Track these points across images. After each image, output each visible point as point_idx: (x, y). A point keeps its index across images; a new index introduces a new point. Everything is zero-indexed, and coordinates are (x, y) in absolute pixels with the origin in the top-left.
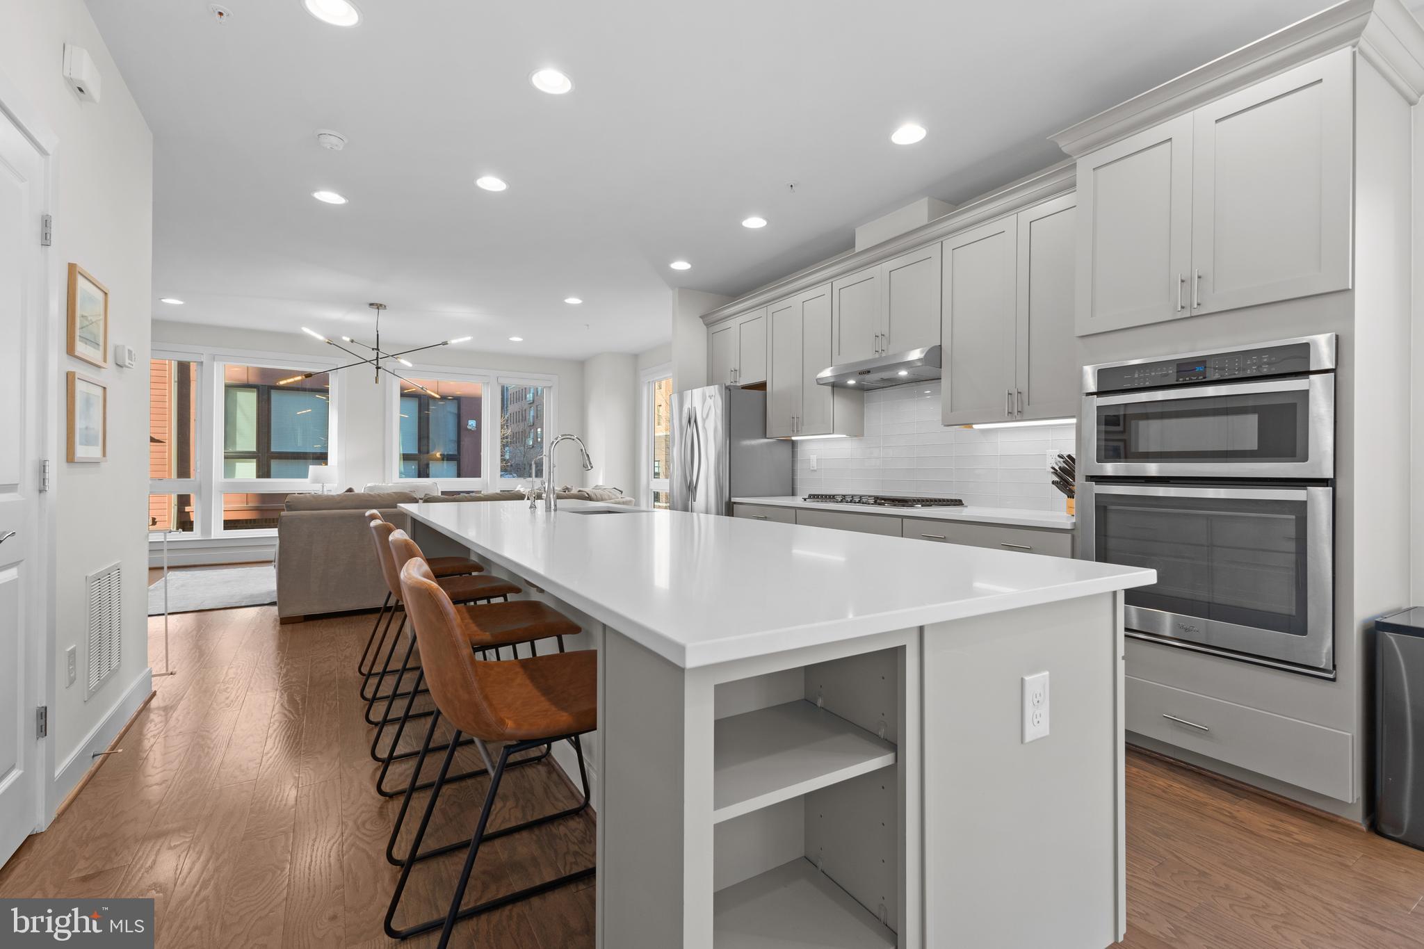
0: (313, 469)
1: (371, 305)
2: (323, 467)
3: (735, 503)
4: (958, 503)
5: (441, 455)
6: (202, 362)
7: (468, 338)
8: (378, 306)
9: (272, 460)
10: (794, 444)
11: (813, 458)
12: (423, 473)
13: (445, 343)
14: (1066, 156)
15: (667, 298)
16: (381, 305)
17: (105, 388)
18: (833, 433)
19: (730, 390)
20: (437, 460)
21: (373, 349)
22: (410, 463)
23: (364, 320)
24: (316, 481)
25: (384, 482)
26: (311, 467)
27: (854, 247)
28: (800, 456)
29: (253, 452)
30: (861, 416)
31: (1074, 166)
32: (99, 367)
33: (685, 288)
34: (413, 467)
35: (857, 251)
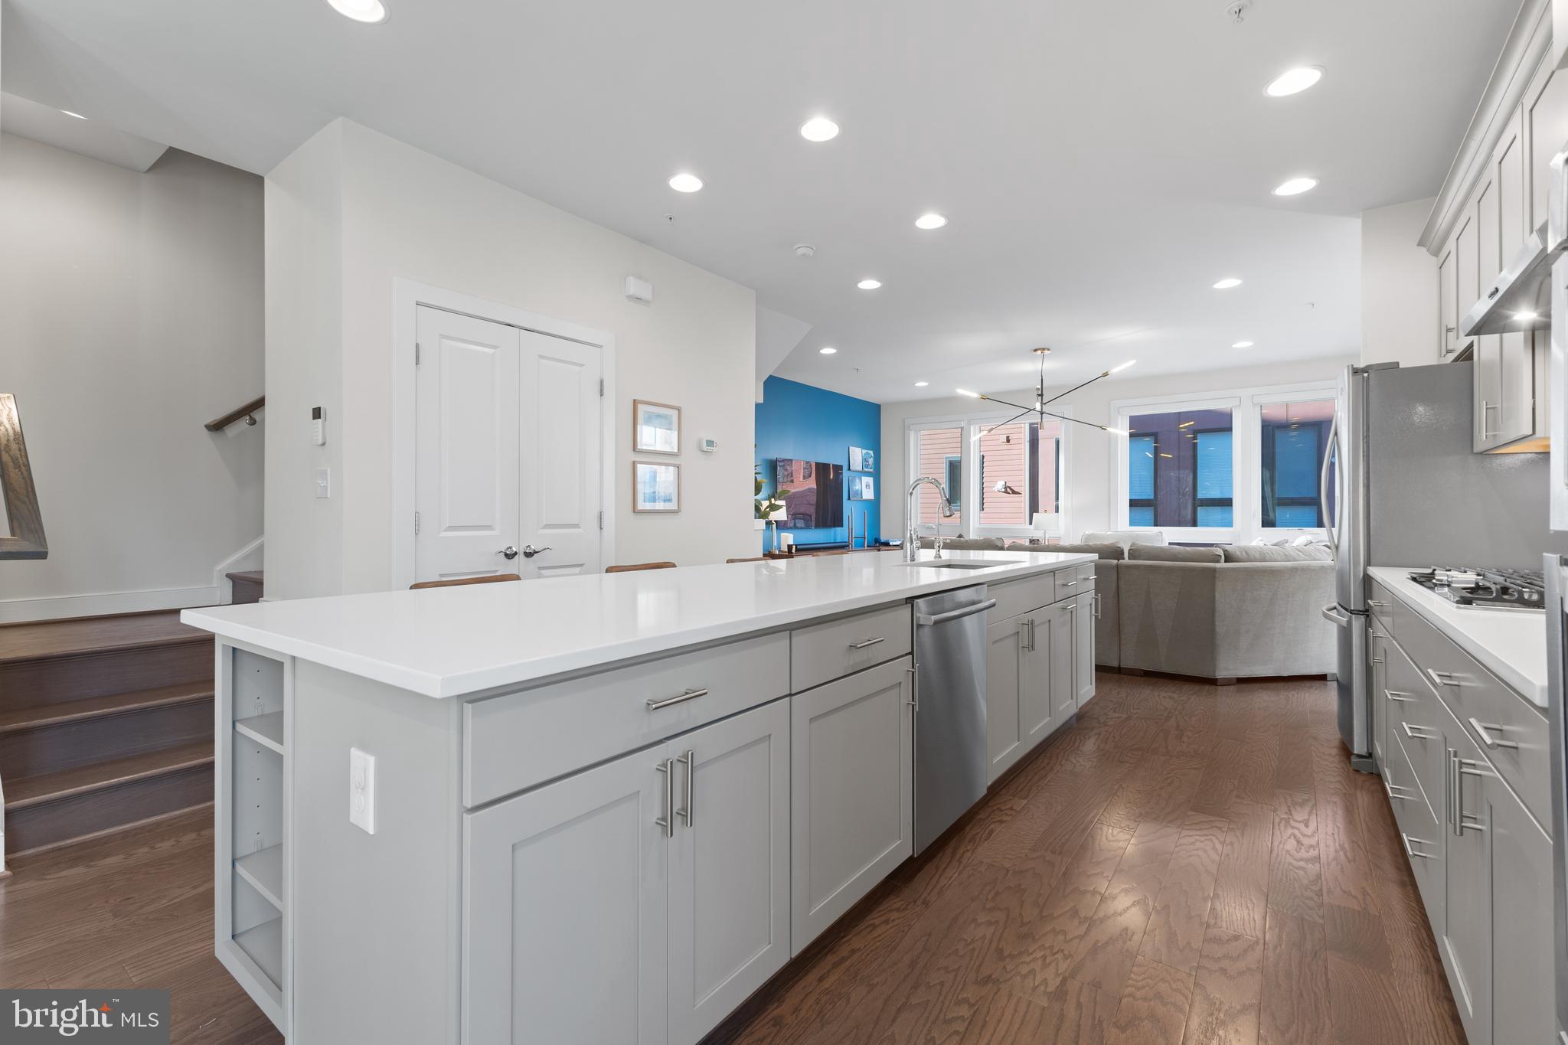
0: (1036, 517)
1: (1035, 351)
7: (1132, 363)
8: (1042, 351)
13: (1105, 375)
19: (1364, 373)
25: (1109, 530)
32: (670, 454)
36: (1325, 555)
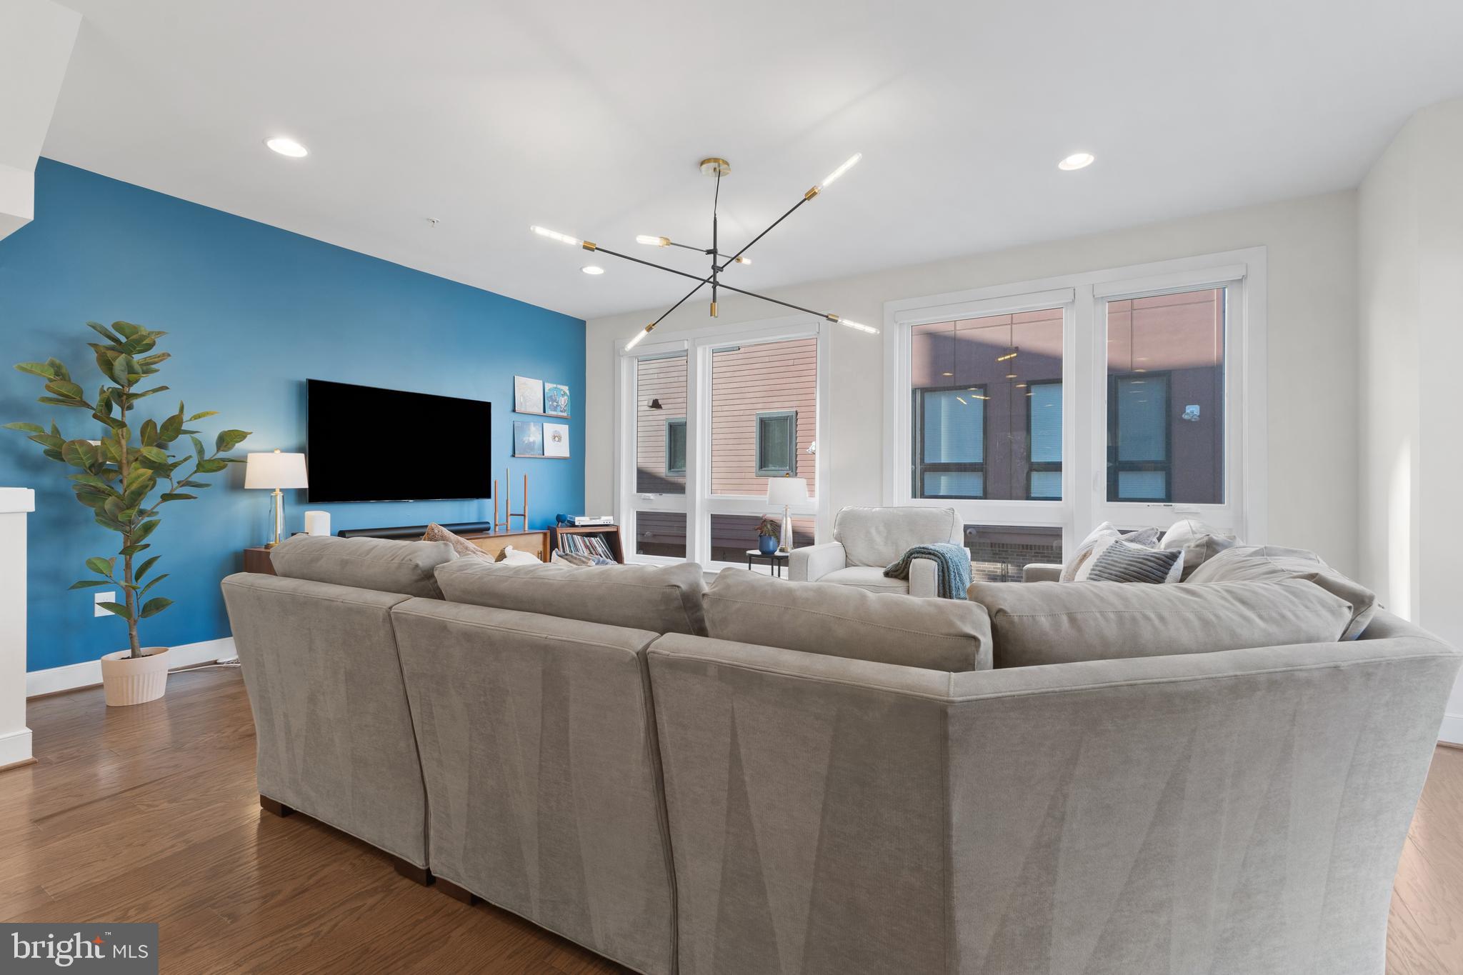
21: (707, 252)
36: (1324, 613)
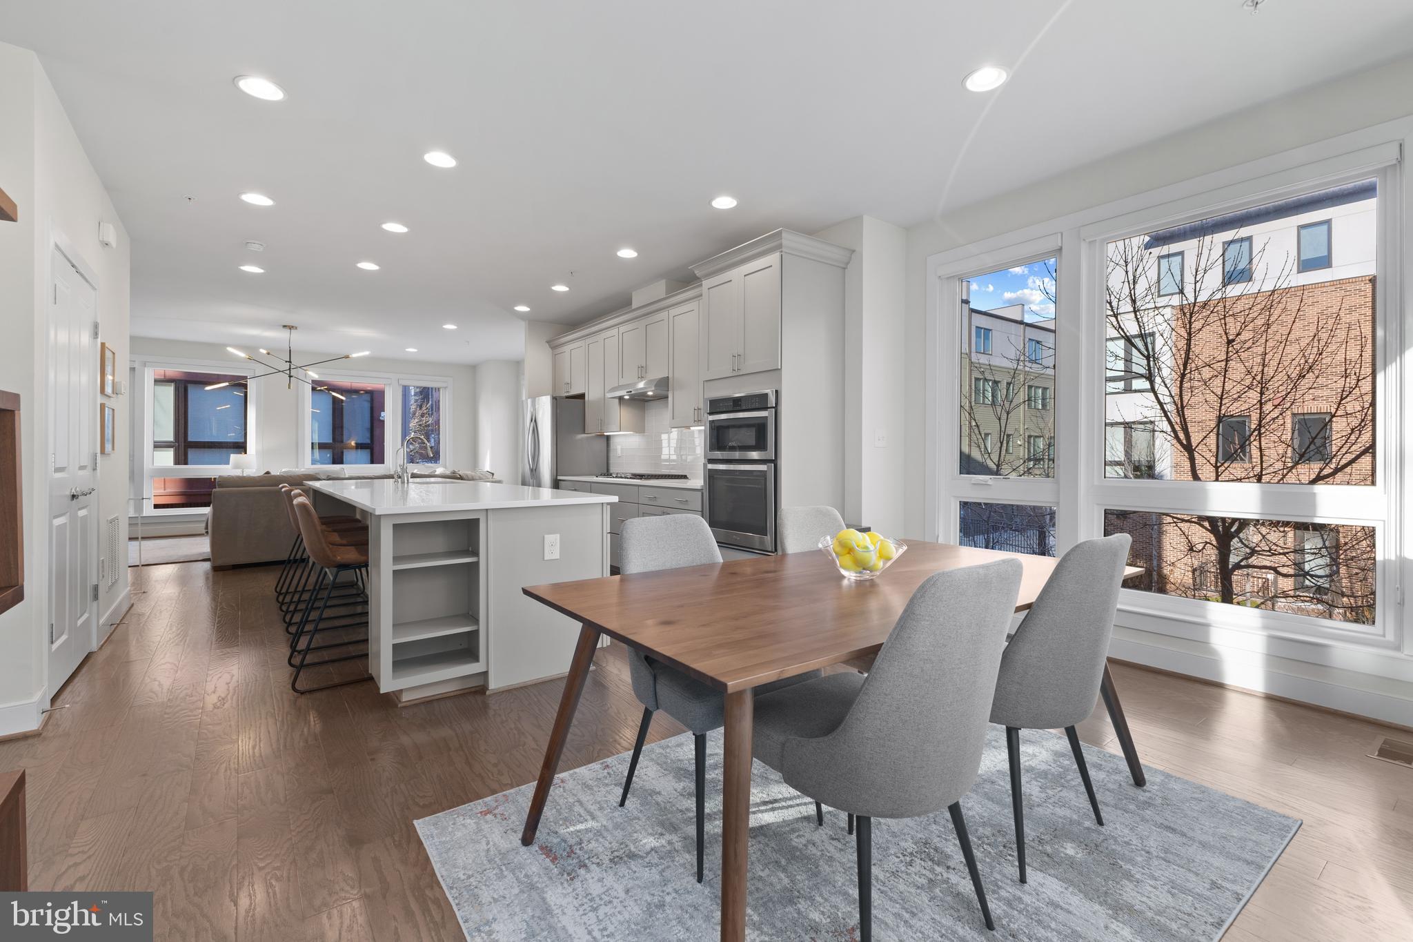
0: (234, 457)
1: (284, 326)
2: (242, 456)
3: (561, 480)
4: (685, 477)
5: (356, 443)
6: (134, 368)
7: (367, 352)
8: (291, 328)
9: (189, 449)
10: (608, 438)
11: (619, 448)
12: (337, 459)
13: (347, 357)
14: (699, 278)
15: (522, 327)
16: (293, 327)
17: (113, 410)
18: (620, 431)
19: (556, 399)
20: (352, 448)
21: (286, 362)
22: (326, 451)
23: (279, 336)
24: (236, 467)
25: (297, 467)
26: (232, 455)
27: (631, 304)
28: (612, 447)
29: (171, 442)
30: (643, 419)
31: (701, 285)
32: (110, 397)
33: (533, 322)
34: (328, 455)
35: (633, 308)
